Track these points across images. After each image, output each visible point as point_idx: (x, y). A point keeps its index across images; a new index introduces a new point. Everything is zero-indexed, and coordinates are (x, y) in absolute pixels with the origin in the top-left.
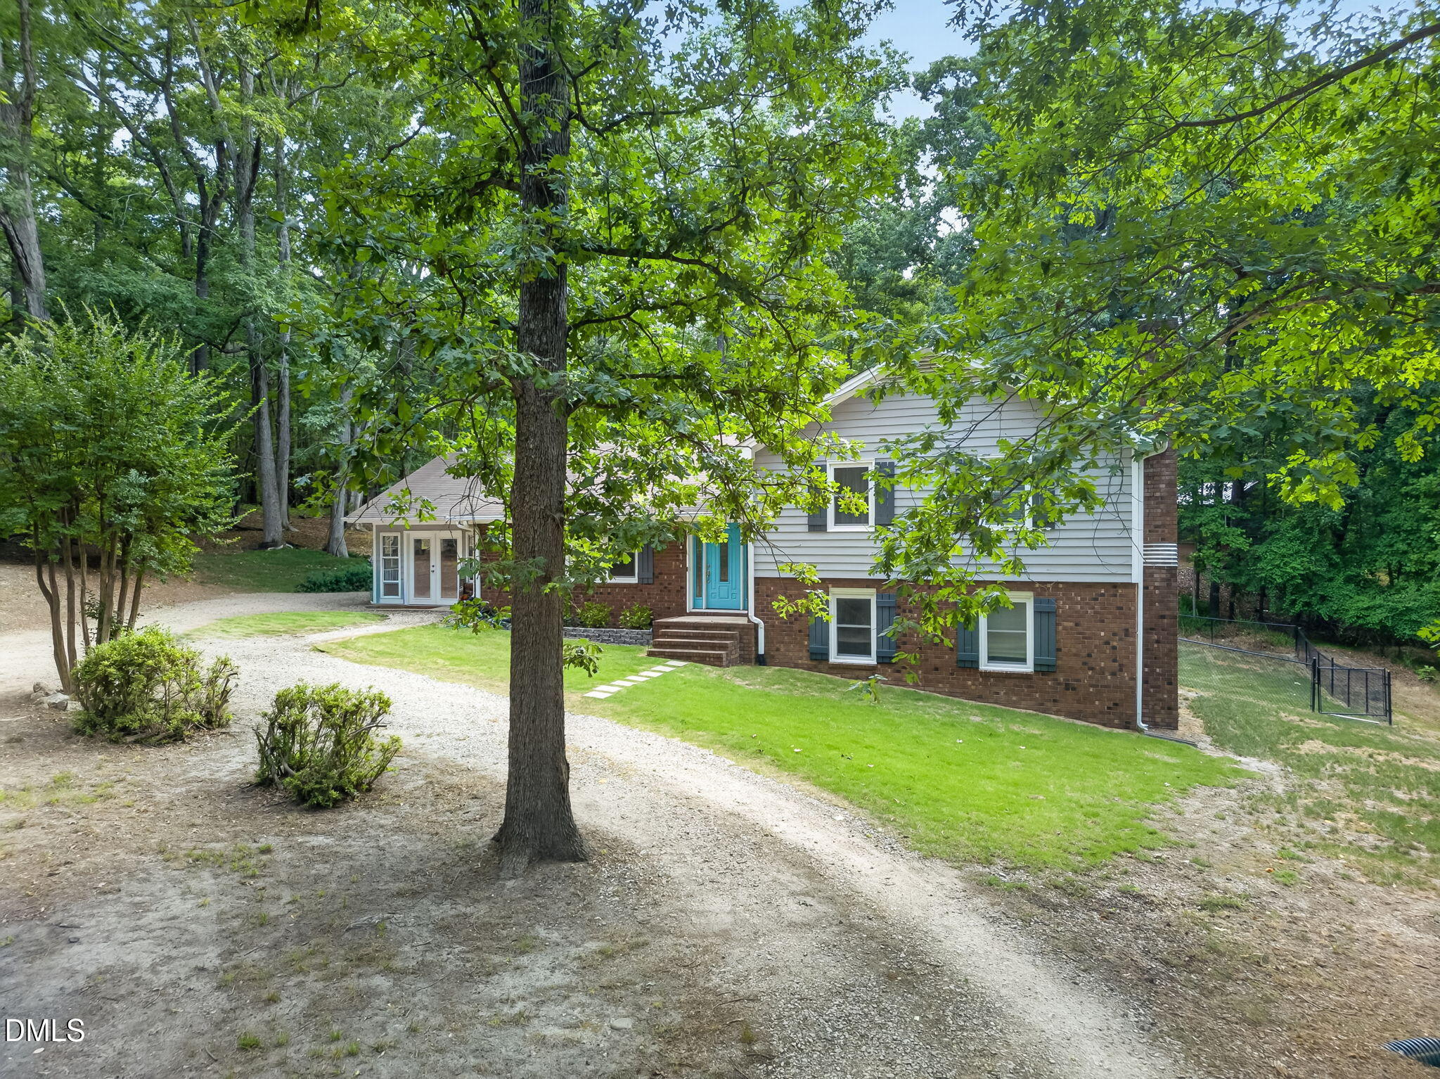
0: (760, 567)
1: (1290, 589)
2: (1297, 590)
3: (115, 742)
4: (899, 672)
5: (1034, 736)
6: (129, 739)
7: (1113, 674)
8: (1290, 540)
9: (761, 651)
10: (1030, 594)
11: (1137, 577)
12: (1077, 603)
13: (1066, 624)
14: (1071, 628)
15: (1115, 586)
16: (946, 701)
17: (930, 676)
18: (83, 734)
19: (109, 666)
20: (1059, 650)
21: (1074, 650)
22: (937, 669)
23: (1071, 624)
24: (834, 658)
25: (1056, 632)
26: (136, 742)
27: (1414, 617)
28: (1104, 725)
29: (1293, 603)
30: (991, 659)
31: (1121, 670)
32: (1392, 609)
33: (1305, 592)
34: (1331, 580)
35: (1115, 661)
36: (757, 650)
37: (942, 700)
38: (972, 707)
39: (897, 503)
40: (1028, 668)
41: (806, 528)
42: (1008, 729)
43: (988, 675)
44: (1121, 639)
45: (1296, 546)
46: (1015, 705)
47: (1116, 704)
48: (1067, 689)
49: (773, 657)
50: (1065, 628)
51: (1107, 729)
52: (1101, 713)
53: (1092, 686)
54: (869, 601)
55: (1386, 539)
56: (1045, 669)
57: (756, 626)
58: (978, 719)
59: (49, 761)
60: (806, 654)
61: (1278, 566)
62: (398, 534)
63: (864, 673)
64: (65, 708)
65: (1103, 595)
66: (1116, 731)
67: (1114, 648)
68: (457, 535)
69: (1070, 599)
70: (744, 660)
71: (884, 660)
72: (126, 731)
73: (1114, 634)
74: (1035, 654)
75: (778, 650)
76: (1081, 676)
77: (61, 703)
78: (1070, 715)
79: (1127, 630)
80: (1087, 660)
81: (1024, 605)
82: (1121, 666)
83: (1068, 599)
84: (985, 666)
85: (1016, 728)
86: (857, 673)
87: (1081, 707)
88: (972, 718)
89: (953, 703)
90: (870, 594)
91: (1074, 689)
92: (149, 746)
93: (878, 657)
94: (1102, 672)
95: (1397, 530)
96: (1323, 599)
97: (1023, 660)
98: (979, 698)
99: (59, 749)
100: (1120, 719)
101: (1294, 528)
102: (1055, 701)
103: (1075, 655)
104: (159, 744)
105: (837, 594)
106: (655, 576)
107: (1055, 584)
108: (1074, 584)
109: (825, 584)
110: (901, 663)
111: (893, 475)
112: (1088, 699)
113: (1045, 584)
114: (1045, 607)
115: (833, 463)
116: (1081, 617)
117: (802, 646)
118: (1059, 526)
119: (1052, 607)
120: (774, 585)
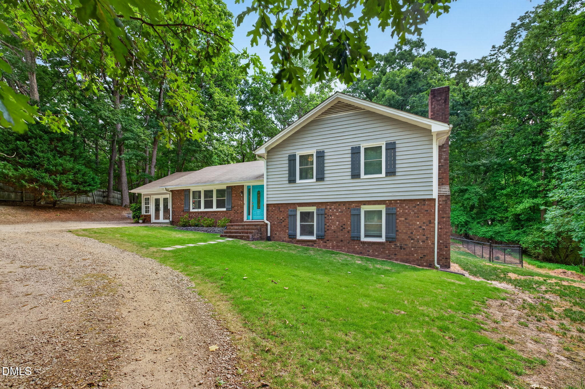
0: (269, 199)
1: (460, 226)
2: (462, 226)
4: (326, 242)
5: (387, 270)
7: (423, 242)
8: (460, 211)
9: (269, 235)
10: (384, 206)
11: (435, 195)
12: (406, 209)
13: (401, 219)
14: (403, 221)
15: (424, 200)
16: (346, 255)
17: (339, 244)
20: (397, 231)
21: (404, 231)
22: (342, 241)
23: (403, 219)
24: (299, 237)
25: (396, 223)
27: (502, 234)
28: (419, 265)
29: (461, 230)
30: (366, 236)
31: (427, 240)
32: (494, 232)
33: (464, 227)
34: (472, 223)
35: (424, 235)
36: (267, 234)
37: (344, 254)
38: (357, 257)
39: (326, 168)
40: (383, 239)
41: (287, 182)
42: (374, 267)
43: (364, 243)
44: (427, 225)
45: (462, 212)
46: (377, 256)
47: (424, 256)
48: (401, 249)
49: (274, 237)
50: (400, 221)
51: (421, 268)
52: (417, 260)
53: (412, 247)
54: (313, 212)
55: (490, 210)
56: (391, 240)
57: (267, 224)
58: (359, 262)
60: (287, 236)
61: (456, 219)
62: (150, 197)
63: (311, 243)
65: (418, 205)
66: (425, 268)
67: (424, 229)
68: (168, 196)
69: (403, 207)
70: (261, 239)
71: (319, 237)
73: (424, 223)
74: (386, 233)
75: (276, 234)
76: (408, 243)
78: (402, 261)
79: (430, 221)
80: (411, 235)
81: (381, 211)
82: (427, 238)
83: (402, 207)
84: (363, 239)
85: (378, 266)
86: (308, 243)
87: (408, 257)
88: (357, 262)
89: (348, 255)
90: (313, 209)
91: (404, 249)
93: (317, 236)
94: (418, 241)
95: (493, 207)
96: (470, 229)
97: (380, 236)
98: (360, 253)
100: (426, 262)
101: (461, 207)
102: (395, 254)
103: (405, 233)
105: (300, 210)
106: (232, 207)
107: (396, 201)
108: (404, 200)
109: (295, 205)
110: (327, 239)
111: (324, 156)
112: (411, 253)
113: (391, 200)
114: (391, 212)
115: (299, 153)
116: (408, 215)
117: (286, 232)
118: (397, 174)
119: (394, 211)
120: (275, 207)
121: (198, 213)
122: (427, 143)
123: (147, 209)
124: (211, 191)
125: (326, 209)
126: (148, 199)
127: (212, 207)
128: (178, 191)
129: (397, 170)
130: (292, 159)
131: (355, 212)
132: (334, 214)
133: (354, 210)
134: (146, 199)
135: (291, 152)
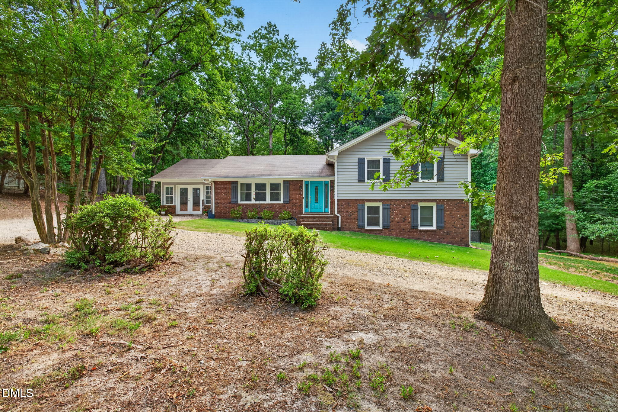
0: (339, 195)
3: (108, 273)
4: (390, 231)
6: (118, 269)
7: (462, 229)
9: (340, 226)
10: (435, 203)
12: (451, 206)
14: (449, 214)
15: (463, 200)
17: (401, 233)
18: (79, 268)
19: (104, 217)
20: (445, 222)
21: (450, 222)
22: (404, 230)
24: (366, 227)
25: (444, 216)
26: (124, 271)
28: (459, 246)
30: (422, 226)
31: (464, 227)
35: (462, 224)
36: (338, 225)
39: (391, 172)
40: (434, 228)
41: (357, 181)
43: (421, 231)
44: (464, 218)
46: (430, 240)
47: (463, 239)
48: (447, 234)
49: (344, 228)
50: (447, 214)
52: (458, 242)
53: (455, 233)
54: (379, 207)
56: (440, 228)
57: (338, 217)
59: (58, 291)
60: (357, 226)
62: (173, 186)
63: (378, 232)
64: (48, 253)
65: (459, 202)
66: (463, 247)
67: (462, 220)
68: (201, 186)
70: (334, 230)
71: (384, 227)
72: (116, 264)
73: (463, 216)
74: (436, 223)
75: (346, 225)
76: (452, 230)
77: (45, 249)
78: (448, 243)
79: (466, 214)
80: (454, 224)
81: (432, 207)
83: (448, 205)
84: (420, 228)
86: (375, 232)
87: (452, 240)
89: (409, 241)
90: (380, 205)
91: (449, 234)
92: (134, 273)
93: (382, 226)
94: (458, 228)
97: (432, 226)
98: (419, 239)
99: (62, 281)
100: (464, 243)
102: (443, 239)
104: (141, 272)
105: (367, 205)
106: (290, 201)
107: (444, 200)
108: (450, 199)
109: (364, 201)
110: (391, 228)
111: (389, 163)
112: (454, 238)
113: (440, 200)
114: (440, 207)
115: (367, 158)
116: (452, 210)
117: (355, 223)
118: (445, 180)
119: (442, 207)
120: (344, 202)
121: (249, 205)
122: (463, 160)
123: (170, 199)
124: (264, 185)
125: (391, 204)
126: (172, 188)
127: (265, 200)
128: (222, 182)
129: (445, 178)
130: (361, 162)
131: (414, 208)
132: (397, 209)
133: (414, 206)
134: (167, 188)
135: (361, 156)
